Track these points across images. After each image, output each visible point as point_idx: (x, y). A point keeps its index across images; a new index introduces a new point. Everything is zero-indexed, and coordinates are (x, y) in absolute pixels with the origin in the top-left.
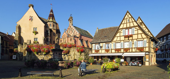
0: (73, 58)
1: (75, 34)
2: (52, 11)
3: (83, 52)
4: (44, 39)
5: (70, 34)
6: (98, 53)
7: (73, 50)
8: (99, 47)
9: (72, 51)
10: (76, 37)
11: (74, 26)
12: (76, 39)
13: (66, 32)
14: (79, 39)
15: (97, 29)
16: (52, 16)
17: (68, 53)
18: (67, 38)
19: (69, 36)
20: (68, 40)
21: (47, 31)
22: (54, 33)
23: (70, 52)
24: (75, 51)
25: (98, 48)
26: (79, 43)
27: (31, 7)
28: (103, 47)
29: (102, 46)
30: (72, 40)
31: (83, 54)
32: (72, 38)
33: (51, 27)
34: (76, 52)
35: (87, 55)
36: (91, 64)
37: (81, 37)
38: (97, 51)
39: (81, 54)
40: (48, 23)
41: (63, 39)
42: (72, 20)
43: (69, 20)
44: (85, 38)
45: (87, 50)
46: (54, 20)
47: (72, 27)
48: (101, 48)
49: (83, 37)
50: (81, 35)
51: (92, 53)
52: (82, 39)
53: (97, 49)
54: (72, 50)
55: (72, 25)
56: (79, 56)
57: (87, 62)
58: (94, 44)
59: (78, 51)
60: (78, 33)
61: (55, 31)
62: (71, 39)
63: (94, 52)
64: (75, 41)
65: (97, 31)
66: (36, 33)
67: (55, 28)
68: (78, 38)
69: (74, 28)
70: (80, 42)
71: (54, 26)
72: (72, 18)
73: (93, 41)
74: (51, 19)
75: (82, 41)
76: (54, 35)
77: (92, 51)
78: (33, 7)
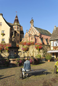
0: (32, 55)
1: (36, 34)
2: (17, 17)
3: (41, 49)
4: (10, 39)
5: (31, 34)
6: (57, 49)
9: (31, 48)
11: (35, 27)
12: (36, 37)
13: (28, 32)
14: (39, 37)
16: (17, 21)
18: (28, 38)
19: (30, 35)
20: (29, 39)
21: (12, 33)
24: (33, 48)
25: (56, 45)
26: (39, 41)
30: (33, 39)
31: (41, 51)
32: (33, 37)
33: (16, 30)
34: (35, 49)
35: (45, 52)
36: (49, 61)
37: (41, 36)
39: (39, 51)
40: (14, 27)
41: (25, 39)
42: (33, 22)
43: (31, 22)
44: (45, 37)
45: (46, 47)
46: (18, 23)
47: (33, 28)
49: (43, 36)
50: (41, 34)
51: (50, 50)
52: (42, 38)
55: (33, 26)
56: (38, 53)
57: (45, 59)
58: (52, 41)
59: (37, 49)
60: (38, 33)
61: (19, 33)
63: (52, 48)
64: (36, 40)
65: (55, 29)
66: (4, 35)
67: (19, 30)
68: (38, 36)
69: (34, 29)
71: (18, 28)
72: (33, 20)
73: (51, 39)
74: (16, 23)
75: (42, 39)
76: (18, 36)
77: (50, 48)
78: (2, 15)
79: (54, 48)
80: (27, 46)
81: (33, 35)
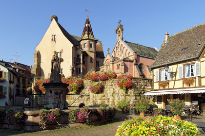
0: (111, 100)
1: (127, 56)
2: (88, 22)
3: (131, 87)
5: (118, 56)
6: (167, 87)
7: (110, 84)
8: (168, 75)
9: (108, 86)
10: (127, 61)
11: (126, 42)
12: (128, 64)
13: (113, 54)
14: (133, 63)
15: (166, 36)
16: (89, 30)
17: (101, 90)
18: (111, 65)
19: (115, 59)
20: (113, 69)
21: (78, 56)
22: (91, 58)
23: (105, 90)
24: (114, 87)
25: (166, 78)
26: (135, 72)
27: (54, 20)
28: (178, 74)
29: (176, 72)
30: (121, 67)
31: (131, 91)
32: (120, 63)
33: (86, 49)
34: (117, 89)
35: (140, 94)
36: (142, 114)
37: (137, 60)
38: (164, 85)
39: (126, 93)
40: (82, 43)
41: (105, 67)
42: (122, 30)
43: (117, 31)
44: (146, 62)
45: (142, 83)
46: (90, 35)
47: (122, 43)
48: (172, 76)
49: (142, 60)
50: (138, 56)
51: (152, 89)
52: (141, 64)
53: (163, 79)
54: (108, 84)
55: (122, 39)
56: (123, 97)
57: (134, 111)
58: (157, 70)
59: (122, 88)
60: (132, 53)
61: (92, 55)
62: (118, 66)
63: (156, 86)
64: (126, 69)
65: (166, 39)
67: (93, 49)
68: (132, 61)
69: (124, 45)
70: (136, 69)
71: (90, 46)
72: (121, 26)
73: (154, 64)
74: (86, 35)
75: (140, 67)
76: (91, 62)
77: (152, 85)
78: (56, 19)
79: (160, 85)
80: (101, 82)
81: (121, 58)
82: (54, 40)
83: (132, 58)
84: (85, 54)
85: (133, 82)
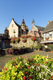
0: (29, 45)
4: (18, 35)
6: (48, 40)
8: (49, 35)
9: (28, 40)
12: (36, 33)
13: (31, 30)
15: (48, 22)
20: (31, 34)
21: (20, 31)
27: (13, 20)
31: (36, 42)
32: (33, 33)
33: (23, 29)
34: (31, 41)
37: (39, 31)
39: (34, 42)
40: (21, 27)
41: (29, 34)
42: (34, 22)
45: (40, 38)
47: (34, 26)
51: (43, 41)
53: (47, 37)
56: (33, 44)
58: (45, 34)
60: (37, 29)
67: (25, 29)
68: (37, 32)
69: (35, 27)
70: (38, 34)
71: (24, 27)
74: (23, 24)
75: (40, 34)
76: (24, 33)
77: (43, 39)
79: (46, 39)
80: (25, 39)
81: (34, 31)
82: (13, 26)
83: (37, 31)
84: (22, 30)
85: (36, 38)
